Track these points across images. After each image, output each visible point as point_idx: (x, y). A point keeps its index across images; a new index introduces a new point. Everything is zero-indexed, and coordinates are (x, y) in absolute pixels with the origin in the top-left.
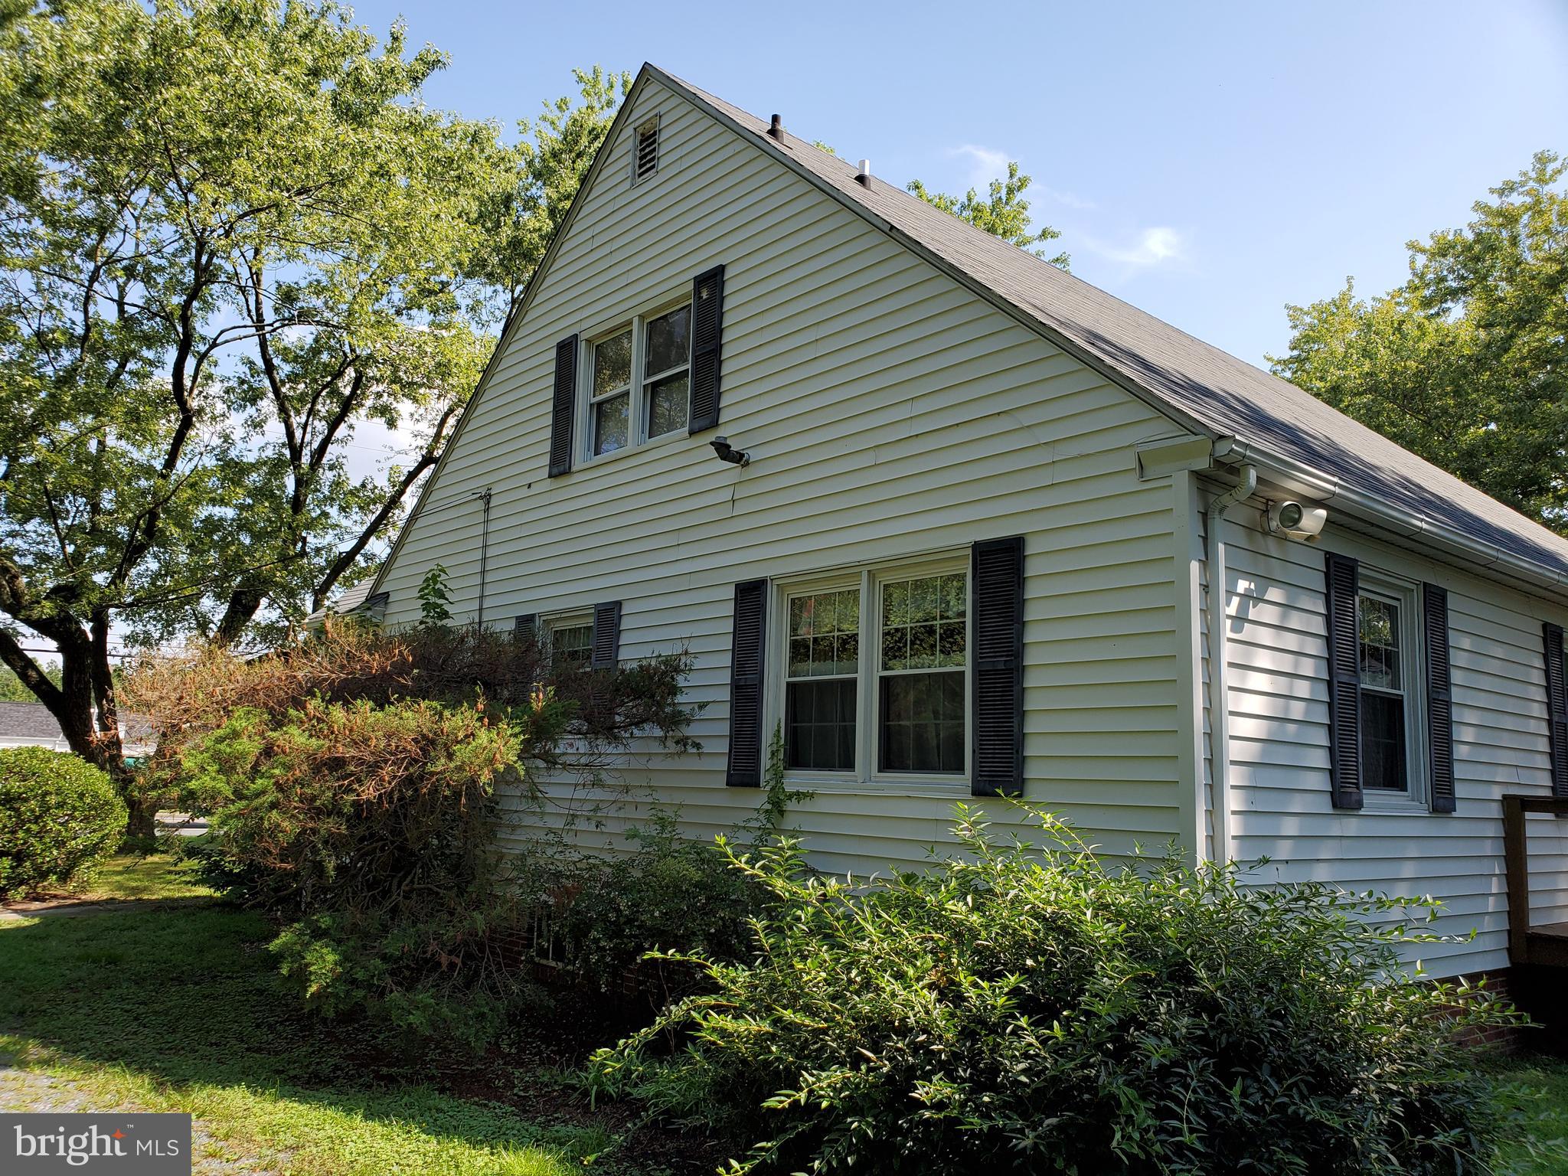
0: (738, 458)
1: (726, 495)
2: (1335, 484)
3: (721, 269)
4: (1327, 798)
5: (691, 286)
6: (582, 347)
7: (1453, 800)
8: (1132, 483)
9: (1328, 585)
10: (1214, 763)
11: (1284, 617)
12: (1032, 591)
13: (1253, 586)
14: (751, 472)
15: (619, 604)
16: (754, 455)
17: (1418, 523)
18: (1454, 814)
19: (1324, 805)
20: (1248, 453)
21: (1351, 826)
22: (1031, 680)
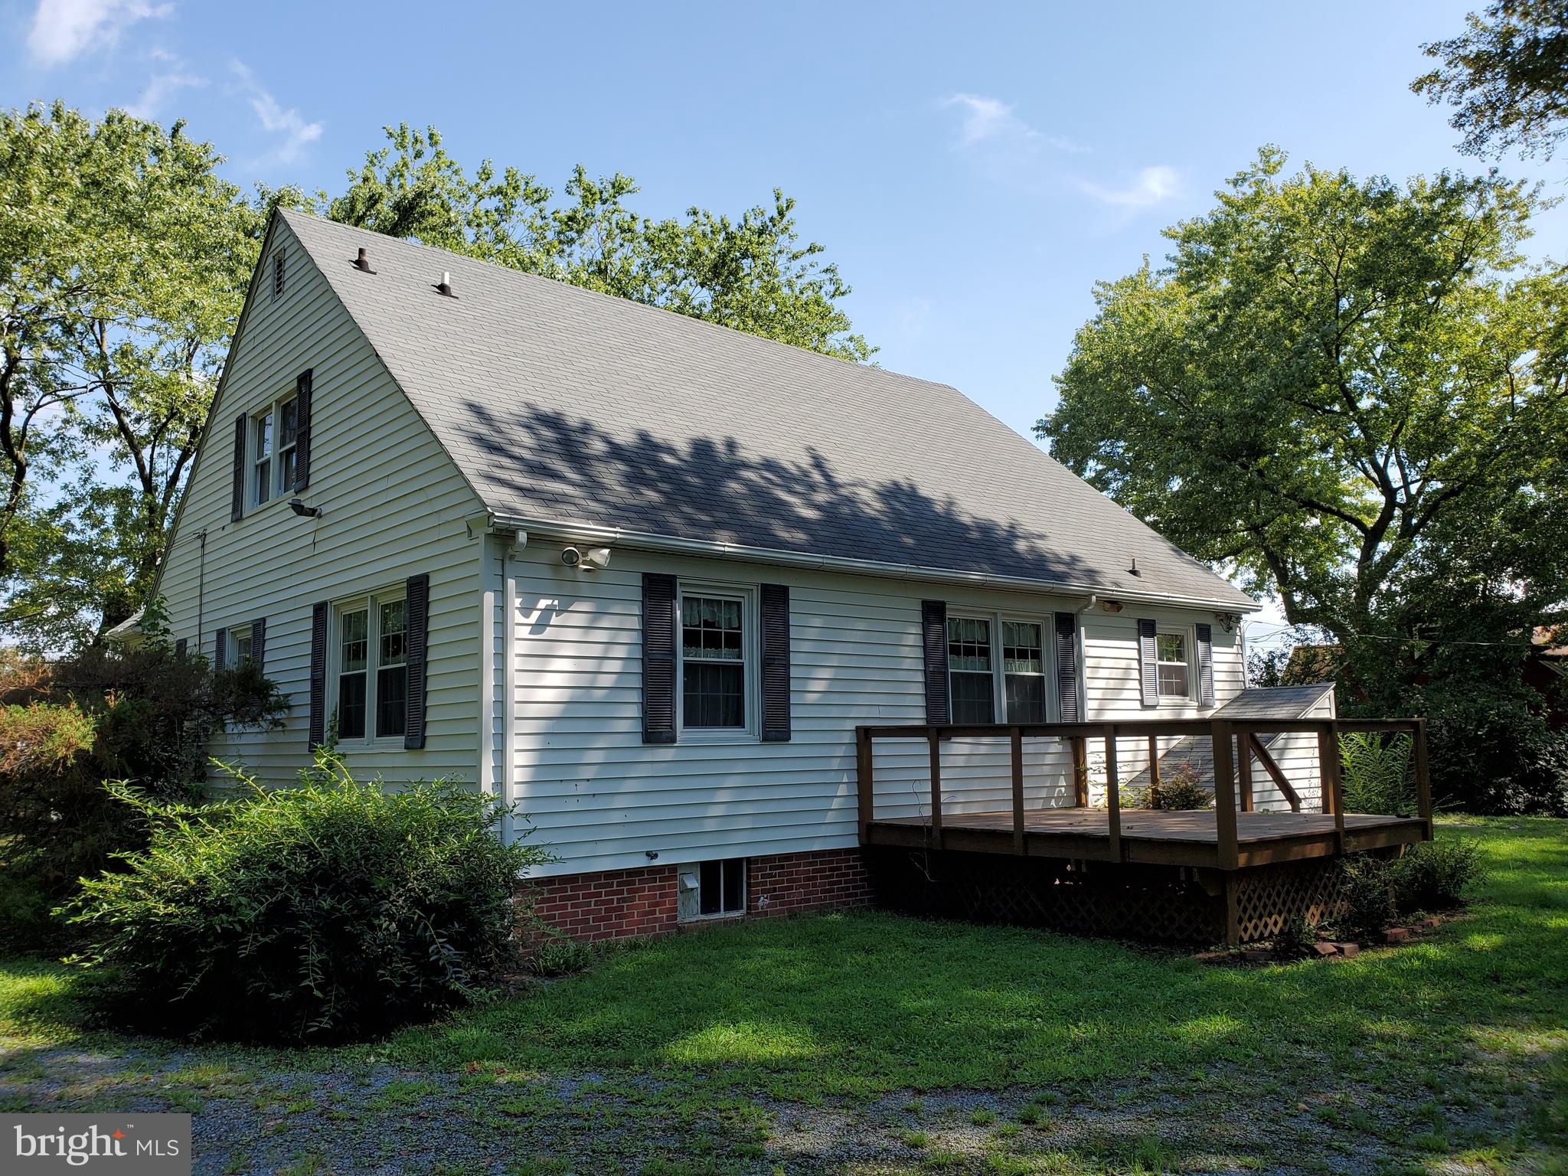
0: (312, 512)
1: (309, 540)
2: (616, 532)
3: (310, 372)
4: (640, 737)
5: (295, 384)
6: (249, 422)
7: (789, 732)
8: (464, 541)
9: (644, 595)
10: (502, 720)
11: (594, 620)
12: (433, 611)
13: (556, 603)
14: (324, 522)
15: (264, 620)
16: (325, 510)
17: (722, 549)
18: (790, 742)
19: (637, 741)
20: (512, 522)
21: (665, 754)
22: (431, 671)
